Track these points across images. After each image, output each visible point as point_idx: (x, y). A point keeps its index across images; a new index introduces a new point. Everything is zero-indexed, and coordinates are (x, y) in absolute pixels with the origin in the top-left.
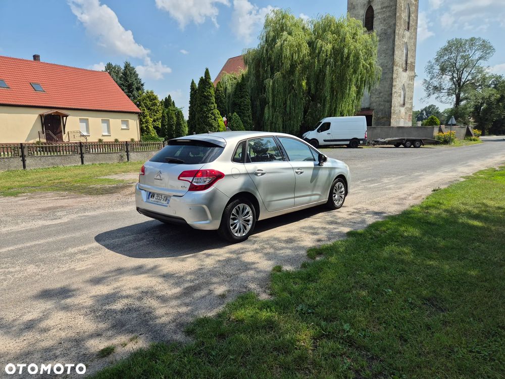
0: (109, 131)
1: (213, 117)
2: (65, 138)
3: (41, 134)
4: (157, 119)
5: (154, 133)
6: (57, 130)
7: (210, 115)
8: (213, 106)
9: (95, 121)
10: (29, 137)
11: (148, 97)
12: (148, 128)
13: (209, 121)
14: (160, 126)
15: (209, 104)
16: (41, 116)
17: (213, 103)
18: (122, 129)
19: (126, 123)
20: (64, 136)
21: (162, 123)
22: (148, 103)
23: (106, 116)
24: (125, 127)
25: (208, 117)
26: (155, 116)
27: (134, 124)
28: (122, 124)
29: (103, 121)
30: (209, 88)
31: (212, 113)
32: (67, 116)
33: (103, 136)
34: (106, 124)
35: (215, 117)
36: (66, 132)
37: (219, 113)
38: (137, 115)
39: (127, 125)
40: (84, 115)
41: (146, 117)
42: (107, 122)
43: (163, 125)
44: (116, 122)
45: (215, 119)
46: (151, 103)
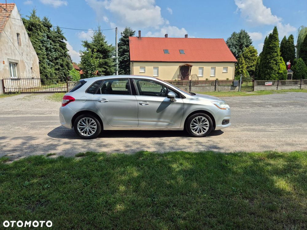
0: (215, 74)
1: (275, 62)
2: (190, 78)
3: (179, 76)
4: (254, 65)
5: (246, 74)
6: (187, 74)
7: (272, 61)
8: (276, 54)
9: (207, 68)
10: (174, 77)
11: (250, 51)
12: (242, 71)
13: (270, 65)
14: (254, 70)
15: (272, 53)
16: (180, 66)
17: (276, 52)
18: (223, 73)
19: (226, 69)
20: (189, 77)
21: (256, 67)
22: (249, 55)
23: (213, 65)
24: (225, 71)
25: (270, 63)
26: (252, 63)
27: (231, 69)
28: (224, 69)
29: (212, 68)
30: (275, 41)
31: (274, 60)
32: (192, 66)
33: (211, 77)
34: (213, 70)
35: (277, 62)
36: (191, 75)
37: (282, 59)
38: (234, 64)
39: (227, 70)
40: (201, 65)
41: (243, 64)
42: (214, 68)
43: (256, 69)
44: (220, 68)
45: (276, 64)
46: (251, 55)
